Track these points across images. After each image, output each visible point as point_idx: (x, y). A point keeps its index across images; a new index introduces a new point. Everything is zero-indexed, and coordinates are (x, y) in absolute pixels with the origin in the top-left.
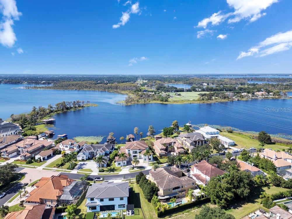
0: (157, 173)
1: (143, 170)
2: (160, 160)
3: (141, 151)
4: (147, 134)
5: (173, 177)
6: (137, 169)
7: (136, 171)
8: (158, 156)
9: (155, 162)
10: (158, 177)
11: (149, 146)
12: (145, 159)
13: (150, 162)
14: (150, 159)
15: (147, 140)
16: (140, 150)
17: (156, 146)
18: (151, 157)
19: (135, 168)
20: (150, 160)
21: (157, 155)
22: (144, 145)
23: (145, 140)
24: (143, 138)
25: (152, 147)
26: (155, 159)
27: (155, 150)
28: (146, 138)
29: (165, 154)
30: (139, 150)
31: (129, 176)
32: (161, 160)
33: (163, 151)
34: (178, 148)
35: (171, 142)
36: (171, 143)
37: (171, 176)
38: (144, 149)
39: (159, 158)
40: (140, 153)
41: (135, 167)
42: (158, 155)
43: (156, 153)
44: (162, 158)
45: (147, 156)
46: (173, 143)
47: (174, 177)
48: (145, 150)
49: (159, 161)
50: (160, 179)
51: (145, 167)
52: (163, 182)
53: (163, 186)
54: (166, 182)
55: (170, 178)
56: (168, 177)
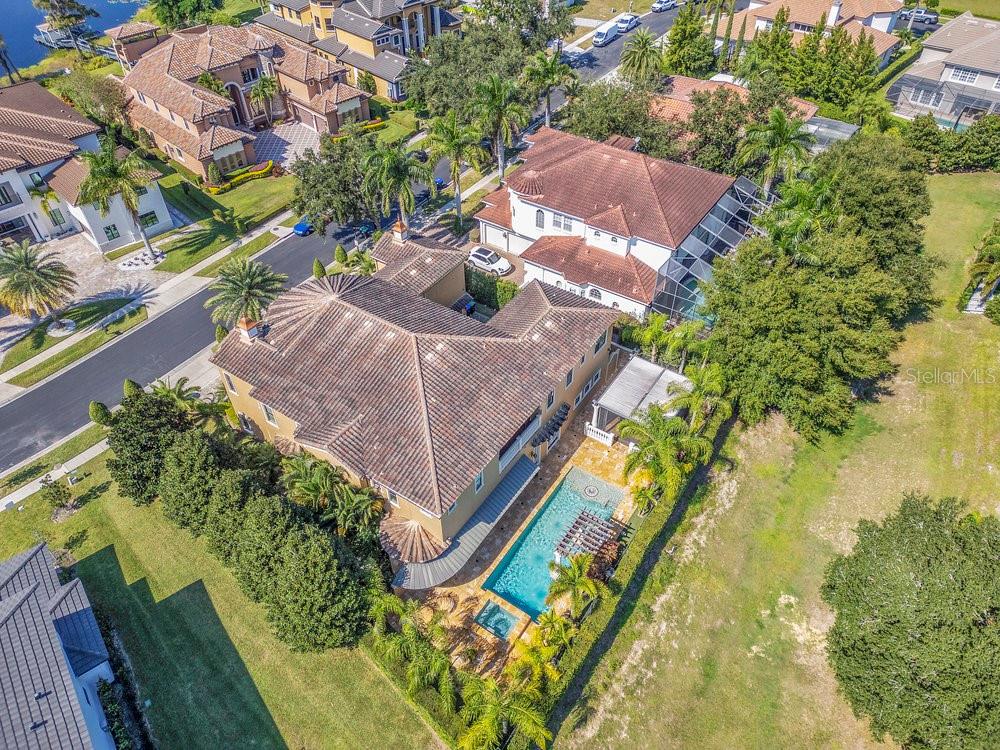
0: (293, 359)
1: (131, 326)
2: (228, 201)
3: (44, 171)
4: (42, 39)
5: (459, 348)
6: (77, 329)
7: (71, 354)
8: (201, 180)
9: (195, 227)
10: (321, 390)
11: (91, 117)
12: (111, 232)
13: (158, 244)
14: (147, 219)
15: (56, 75)
16: (28, 166)
17: (149, 104)
18: (152, 202)
19: (54, 333)
20: (151, 229)
21: (187, 172)
22: (54, 122)
23: (42, 81)
24: (23, 72)
25: (120, 120)
26: (188, 202)
27: (151, 138)
28: (47, 64)
29: (239, 147)
30: (20, 169)
31: (29, 431)
32: (238, 202)
33: (226, 134)
34: (314, 86)
35: (246, 52)
36: (250, 63)
37: (439, 347)
38: (61, 149)
39: (212, 192)
40: (39, 188)
41: (49, 321)
42: (198, 169)
43: (176, 157)
44: (232, 187)
45: (117, 203)
46: (264, 61)
47: (467, 346)
48: (73, 155)
49: (223, 209)
50: (352, 403)
51: (139, 294)
52: (403, 432)
53: (426, 476)
54: (425, 418)
55: (436, 371)
56: (417, 366)
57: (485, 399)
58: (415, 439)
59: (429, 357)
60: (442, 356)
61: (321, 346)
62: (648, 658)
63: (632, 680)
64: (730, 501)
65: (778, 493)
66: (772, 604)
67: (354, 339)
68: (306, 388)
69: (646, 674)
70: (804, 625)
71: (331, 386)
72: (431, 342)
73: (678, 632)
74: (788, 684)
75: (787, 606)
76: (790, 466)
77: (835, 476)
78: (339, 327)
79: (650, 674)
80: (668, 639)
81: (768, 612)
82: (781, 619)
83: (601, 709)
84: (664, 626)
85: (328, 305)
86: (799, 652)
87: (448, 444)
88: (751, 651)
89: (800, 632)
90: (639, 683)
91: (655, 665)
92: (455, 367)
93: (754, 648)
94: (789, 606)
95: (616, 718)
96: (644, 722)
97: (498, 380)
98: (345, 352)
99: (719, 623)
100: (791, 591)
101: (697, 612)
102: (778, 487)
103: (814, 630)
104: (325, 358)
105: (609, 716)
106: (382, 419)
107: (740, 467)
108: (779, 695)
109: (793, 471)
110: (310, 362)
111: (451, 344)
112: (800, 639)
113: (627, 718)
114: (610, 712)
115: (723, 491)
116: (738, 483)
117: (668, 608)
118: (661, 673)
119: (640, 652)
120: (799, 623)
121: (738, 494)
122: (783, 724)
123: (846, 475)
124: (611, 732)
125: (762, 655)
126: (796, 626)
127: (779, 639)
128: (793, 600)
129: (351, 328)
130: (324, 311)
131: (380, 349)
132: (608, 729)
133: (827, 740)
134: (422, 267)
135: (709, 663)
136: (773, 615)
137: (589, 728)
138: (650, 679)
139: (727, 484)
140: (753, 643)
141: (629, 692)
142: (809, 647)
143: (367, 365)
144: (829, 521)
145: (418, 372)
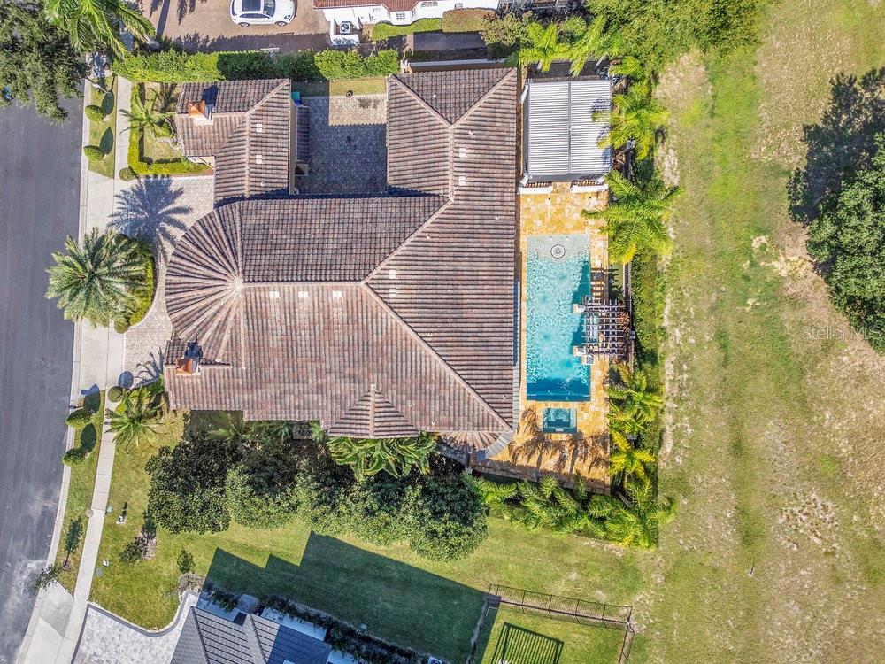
0: (257, 367)
5: (409, 261)
10: (313, 382)
47: (414, 251)
50: (354, 378)
52: (424, 381)
53: (476, 407)
54: (436, 357)
55: (410, 303)
56: (391, 314)
57: (469, 295)
58: (441, 381)
59: (394, 294)
60: (402, 283)
61: (274, 341)
62: (678, 368)
63: (676, 391)
64: (676, 175)
65: (710, 133)
66: (748, 253)
67: (302, 318)
68: (296, 388)
69: (683, 378)
70: (782, 258)
71: (319, 373)
72: (383, 277)
73: (689, 329)
74: (787, 315)
75: (761, 248)
76: (710, 92)
77: (754, 78)
78: (275, 313)
79: (686, 376)
80: (685, 340)
81: (748, 262)
82: (762, 264)
83: (667, 427)
84: (677, 333)
85: (242, 297)
86: (787, 285)
87: (473, 365)
88: (748, 305)
89: (781, 267)
90: (681, 389)
91: (685, 367)
92: (421, 285)
93: (750, 302)
94: (763, 247)
95: (679, 425)
96: (698, 412)
97: (464, 263)
98: (305, 335)
99: (714, 298)
100: (760, 231)
101: (696, 302)
102: (708, 127)
103: (792, 259)
104: (289, 350)
105: (674, 427)
106: (395, 378)
107: (669, 130)
108: (783, 328)
109: (714, 97)
110: (278, 361)
111: (400, 262)
112: (784, 273)
113: (686, 418)
114: (674, 424)
115: (667, 169)
116: (675, 149)
117: (674, 316)
118: (692, 370)
119: (672, 366)
120: (777, 259)
121: (679, 161)
122: (794, 349)
123: (765, 70)
124: (681, 436)
125: (758, 304)
126: (775, 264)
127: (766, 283)
128: (764, 239)
129: (290, 308)
130: (243, 304)
131: (338, 315)
132: (678, 435)
133: (833, 344)
134: (259, 144)
135: (721, 335)
136: (753, 265)
137: (667, 445)
138: (688, 380)
139: (666, 159)
140: (746, 299)
141: (679, 401)
142: (793, 277)
143: (338, 337)
144: (767, 137)
145: (396, 319)
